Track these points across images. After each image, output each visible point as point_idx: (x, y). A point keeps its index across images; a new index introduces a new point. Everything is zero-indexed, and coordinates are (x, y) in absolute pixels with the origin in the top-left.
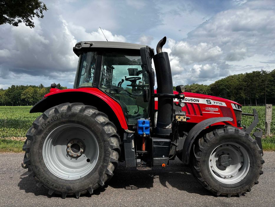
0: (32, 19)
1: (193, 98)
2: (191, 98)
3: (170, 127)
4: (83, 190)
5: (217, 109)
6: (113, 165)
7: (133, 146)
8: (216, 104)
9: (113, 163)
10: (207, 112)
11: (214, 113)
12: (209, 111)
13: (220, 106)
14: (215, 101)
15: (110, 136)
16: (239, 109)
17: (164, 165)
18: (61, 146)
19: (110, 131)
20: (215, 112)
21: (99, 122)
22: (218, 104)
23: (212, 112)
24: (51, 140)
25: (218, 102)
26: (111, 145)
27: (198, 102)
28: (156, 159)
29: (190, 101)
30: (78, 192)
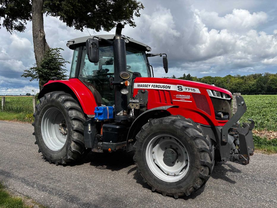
0: (133, 20)
1: (165, 85)
2: (163, 85)
3: (121, 114)
4: (58, 159)
5: (188, 97)
6: (75, 143)
7: (90, 130)
8: (187, 91)
9: (74, 142)
10: (177, 100)
11: (185, 101)
12: (179, 99)
13: (192, 93)
14: (187, 87)
15: (72, 119)
16: (222, 97)
17: (110, 150)
18: (57, 125)
19: (72, 115)
20: (186, 99)
21: (66, 107)
22: (190, 91)
23: (182, 100)
24: (48, 120)
25: (190, 88)
26: (72, 126)
27: (170, 88)
28: (105, 144)
29: (162, 88)
30: (56, 160)
